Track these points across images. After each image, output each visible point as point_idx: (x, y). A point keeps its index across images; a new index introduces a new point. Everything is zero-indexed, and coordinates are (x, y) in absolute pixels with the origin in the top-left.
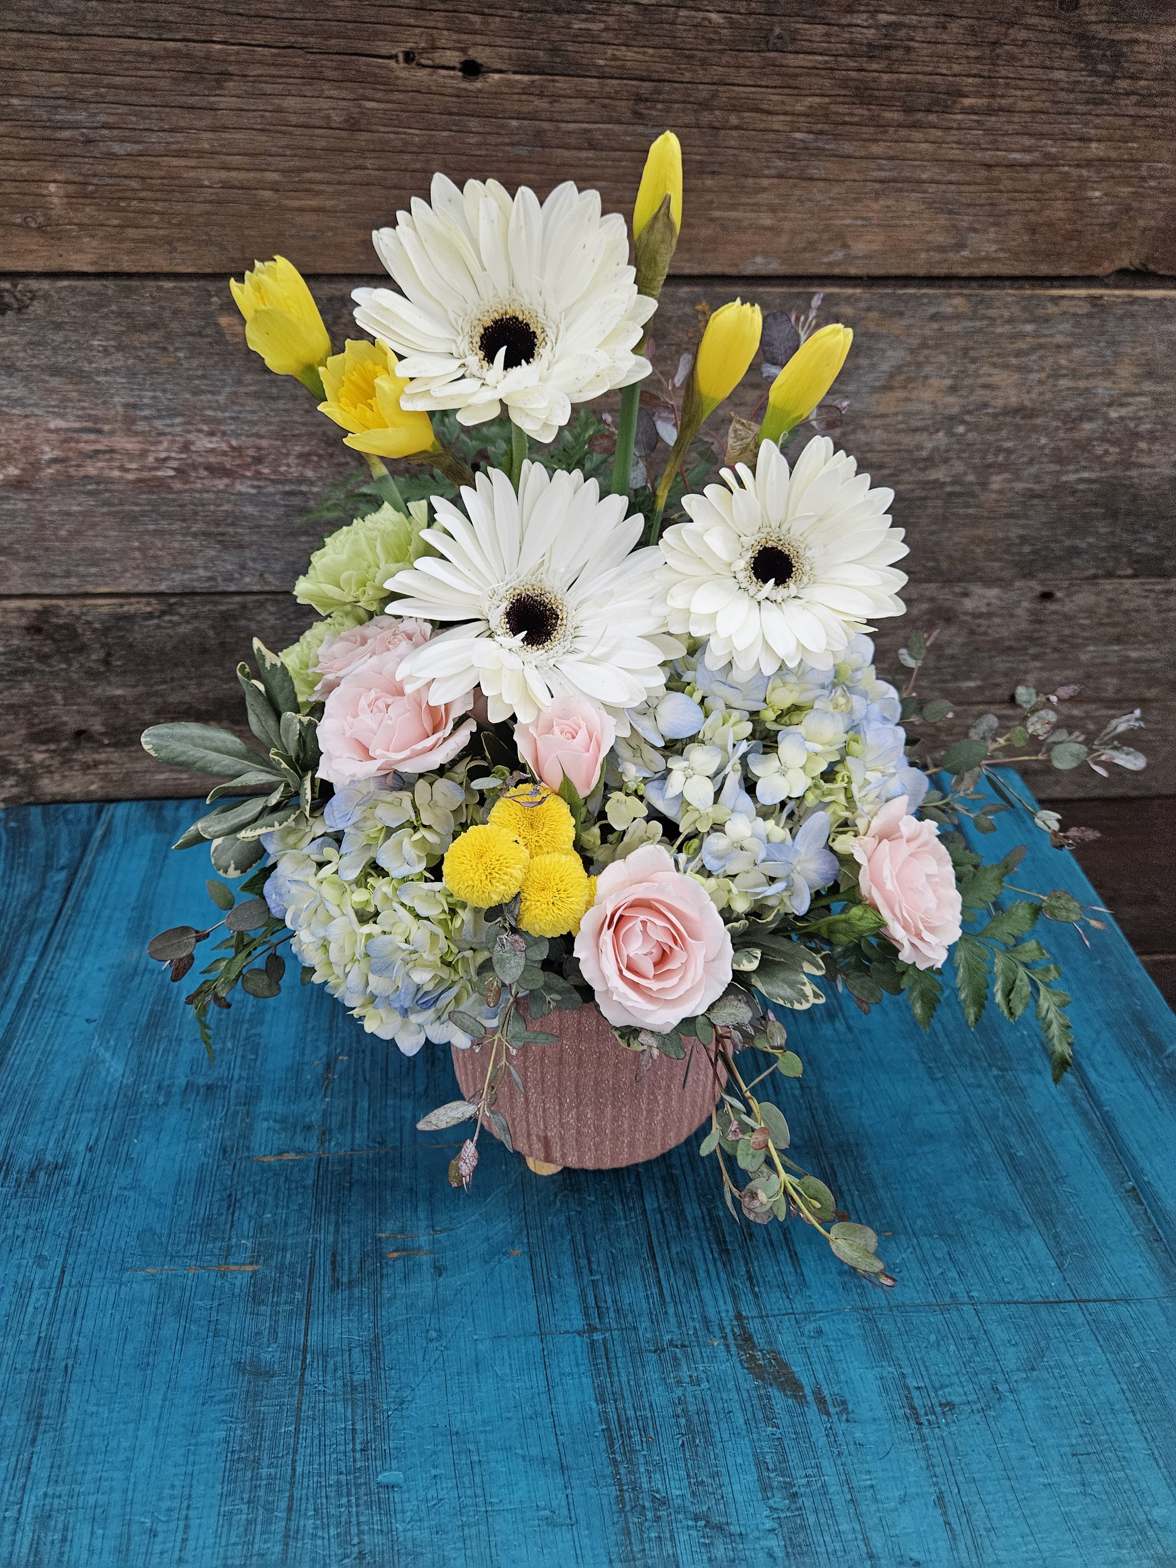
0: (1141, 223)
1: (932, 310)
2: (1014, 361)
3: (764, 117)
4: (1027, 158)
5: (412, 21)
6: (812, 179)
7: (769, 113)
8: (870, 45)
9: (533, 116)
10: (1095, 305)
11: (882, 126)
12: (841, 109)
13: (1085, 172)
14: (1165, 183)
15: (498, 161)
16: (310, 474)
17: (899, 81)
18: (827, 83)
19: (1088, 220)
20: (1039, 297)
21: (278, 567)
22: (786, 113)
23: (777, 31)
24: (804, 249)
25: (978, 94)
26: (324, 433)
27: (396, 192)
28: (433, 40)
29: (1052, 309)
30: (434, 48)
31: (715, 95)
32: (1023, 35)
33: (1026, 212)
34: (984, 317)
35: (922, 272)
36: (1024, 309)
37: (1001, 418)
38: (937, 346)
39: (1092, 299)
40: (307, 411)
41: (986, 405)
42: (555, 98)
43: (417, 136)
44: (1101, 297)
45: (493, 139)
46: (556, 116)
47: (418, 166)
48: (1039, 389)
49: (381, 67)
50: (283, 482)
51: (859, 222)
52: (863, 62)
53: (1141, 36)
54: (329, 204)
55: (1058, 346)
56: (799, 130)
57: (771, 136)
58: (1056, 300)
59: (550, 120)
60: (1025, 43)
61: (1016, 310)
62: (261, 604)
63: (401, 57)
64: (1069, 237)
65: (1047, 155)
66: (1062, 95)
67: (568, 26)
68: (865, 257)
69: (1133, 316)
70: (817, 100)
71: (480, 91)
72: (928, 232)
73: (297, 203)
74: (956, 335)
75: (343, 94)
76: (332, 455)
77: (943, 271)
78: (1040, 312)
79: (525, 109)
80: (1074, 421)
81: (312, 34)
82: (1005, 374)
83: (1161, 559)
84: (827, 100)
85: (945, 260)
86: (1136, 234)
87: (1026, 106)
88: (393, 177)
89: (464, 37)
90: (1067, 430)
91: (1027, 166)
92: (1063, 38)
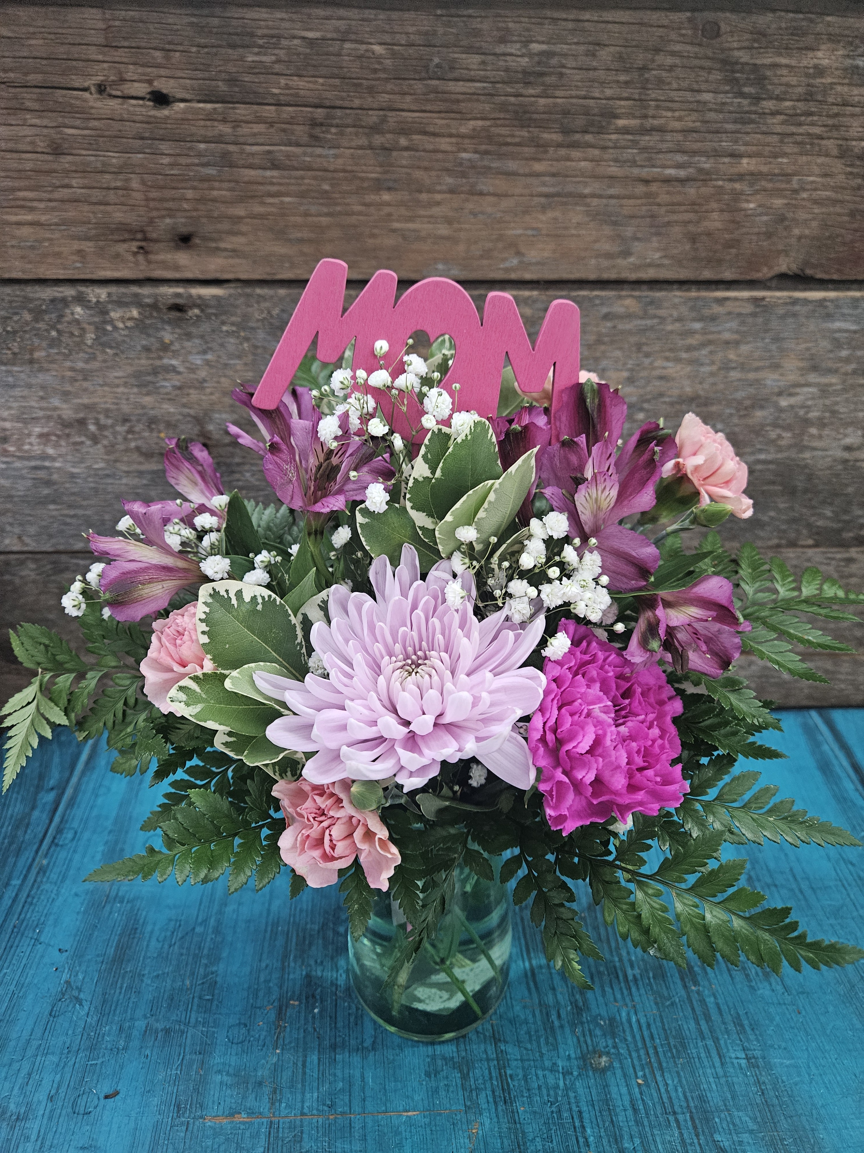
0: (796, 232)
1: (605, 310)
2: (684, 355)
3: (431, 139)
4: (682, 173)
5: (100, 57)
6: (481, 194)
7: (434, 135)
8: (525, 72)
9: (219, 140)
10: (759, 306)
11: (542, 146)
12: (503, 131)
13: (737, 186)
14: (816, 195)
15: (190, 180)
16: (50, 451)
17: (555, 105)
18: (487, 107)
19: (744, 230)
20: (704, 299)
21: (32, 530)
22: (451, 136)
23: (436, 60)
24: (482, 257)
25: (631, 116)
26: (60, 417)
27: (102, 208)
28: (120, 73)
29: (717, 309)
30: (123, 80)
31: (384, 120)
32: (669, 61)
33: (686, 223)
34: (655, 317)
35: (592, 277)
36: (692, 309)
37: (678, 407)
38: (612, 342)
39: (756, 300)
40: (42, 398)
41: (661, 395)
42: (237, 123)
43: (115, 159)
44: (763, 299)
45: (183, 160)
46: (242, 140)
47: (119, 184)
48: (711, 380)
49: (77, 98)
50: (29, 458)
51: (530, 232)
52: (519, 88)
53: (784, 61)
54: (43, 218)
55: (727, 343)
56: (465, 150)
57: (440, 156)
58: (721, 301)
59: (236, 143)
60: (672, 68)
61: (684, 310)
62: (22, 563)
63: (93, 89)
64: (729, 245)
65: (701, 170)
66: (712, 116)
67: (242, 59)
68: (538, 263)
69: (795, 315)
70: (480, 123)
71: (167, 117)
72: (595, 242)
73: (13, 218)
74: (630, 332)
75: (45, 122)
76: (68, 435)
77: (613, 275)
78: (706, 312)
79: (210, 134)
80: (746, 408)
81: (11, 70)
82: (679, 367)
83: (839, 531)
84: (488, 123)
85: (614, 266)
86: (793, 241)
87: (677, 125)
88: (97, 195)
89: (149, 70)
90: (740, 417)
91: (683, 181)
92: (708, 64)
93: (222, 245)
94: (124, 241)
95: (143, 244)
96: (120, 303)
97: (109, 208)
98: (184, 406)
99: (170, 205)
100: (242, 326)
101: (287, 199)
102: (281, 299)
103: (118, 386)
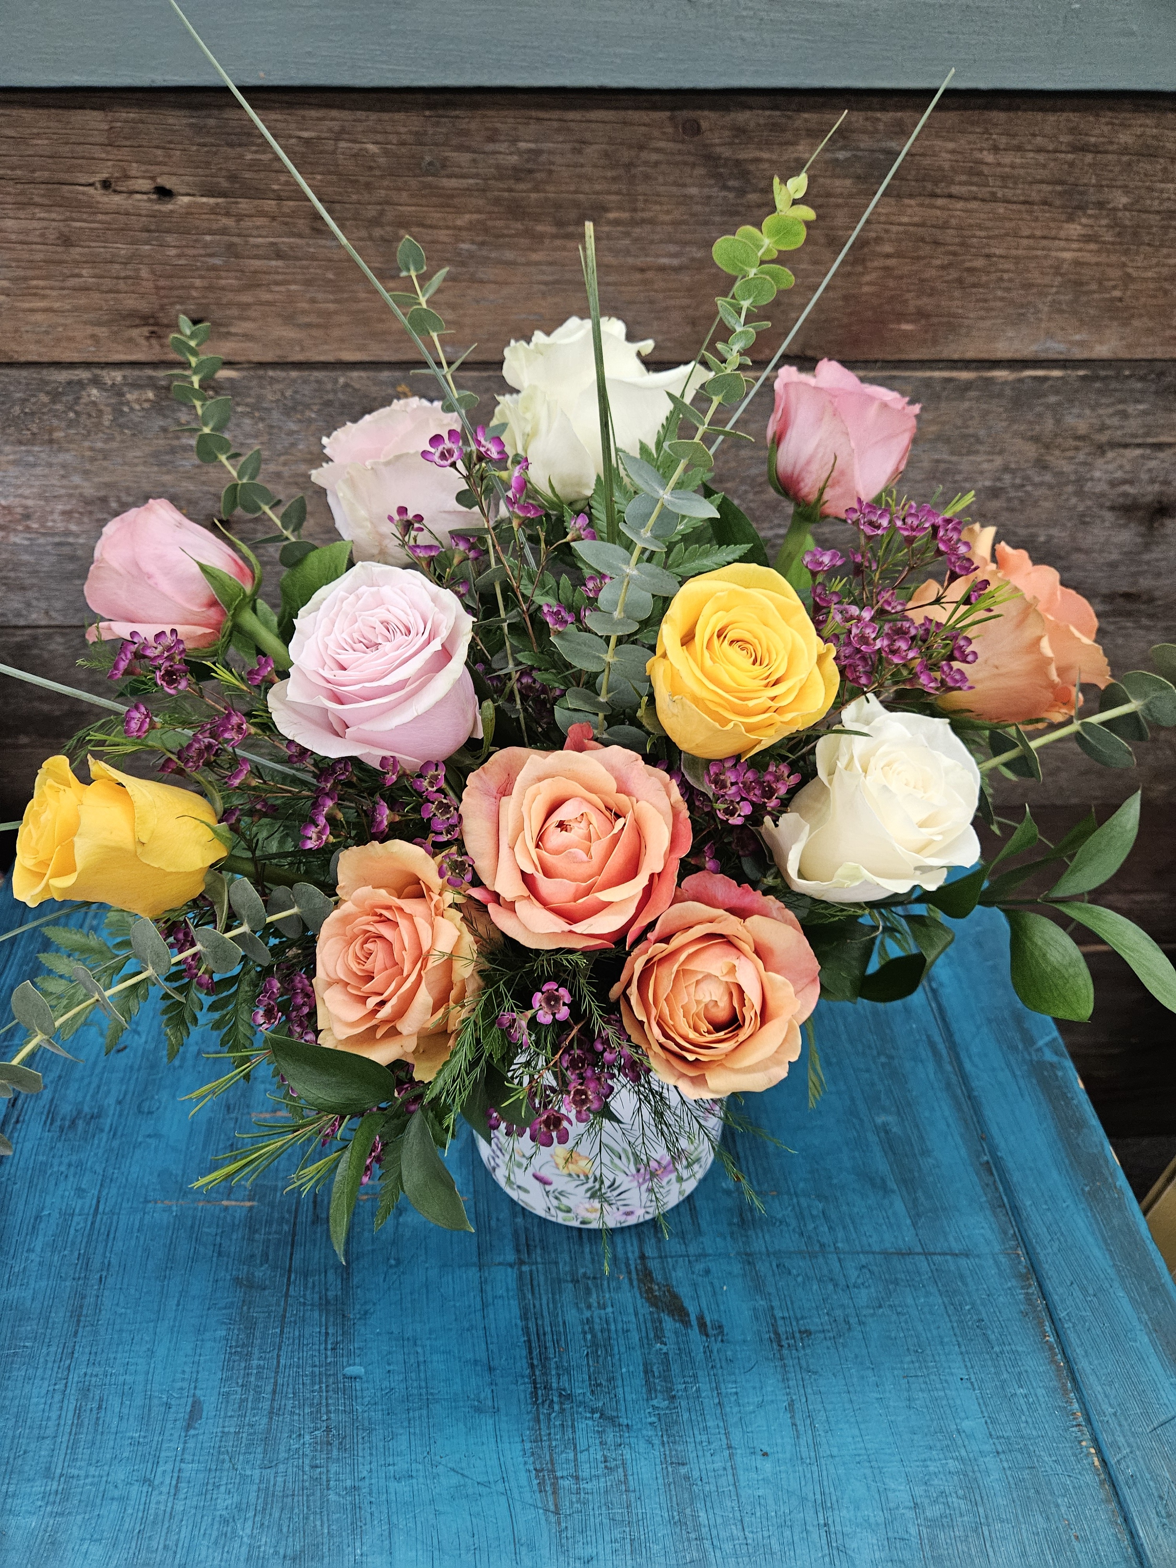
3: (430, 231)
4: (675, 262)
5: (103, 156)
6: (482, 282)
7: (431, 227)
8: (515, 169)
9: (224, 231)
11: (538, 238)
12: (499, 223)
15: (197, 269)
16: (73, 527)
17: (547, 199)
18: (481, 202)
21: (58, 605)
22: (448, 228)
23: (428, 158)
24: (488, 340)
25: (621, 208)
26: (81, 495)
27: (113, 295)
28: (125, 170)
30: (127, 177)
31: (382, 213)
32: (654, 157)
33: (683, 308)
40: (63, 477)
42: (240, 217)
43: (123, 249)
45: (191, 252)
46: (245, 232)
47: (129, 273)
49: (84, 194)
50: (53, 535)
52: (511, 183)
53: (765, 155)
54: (56, 305)
56: (463, 241)
57: (439, 247)
59: (239, 235)
60: (656, 164)
62: (49, 637)
63: (98, 185)
65: (693, 259)
66: (698, 208)
67: (241, 157)
70: (475, 216)
71: (172, 211)
73: (27, 305)
75: (54, 216)
76: (91, 513)
79: (215, 226)
80: (760, 484)
81: (20, 167)
84: (483, 216)
87: (667, 218)
88: (108, 283)
89: (153, 168)
90: (756, 493)
91: (677, 270)
92: (691, 159)
93: (233, 330)
94: (137, 326)
95: (155, 329)
96: (136, 385)
97: (121, 296)
98: (204, 483)
99: (180, 292)
100: (256, 407)
101: (293, 287)
102: (294, 381)
103: (136, 465)
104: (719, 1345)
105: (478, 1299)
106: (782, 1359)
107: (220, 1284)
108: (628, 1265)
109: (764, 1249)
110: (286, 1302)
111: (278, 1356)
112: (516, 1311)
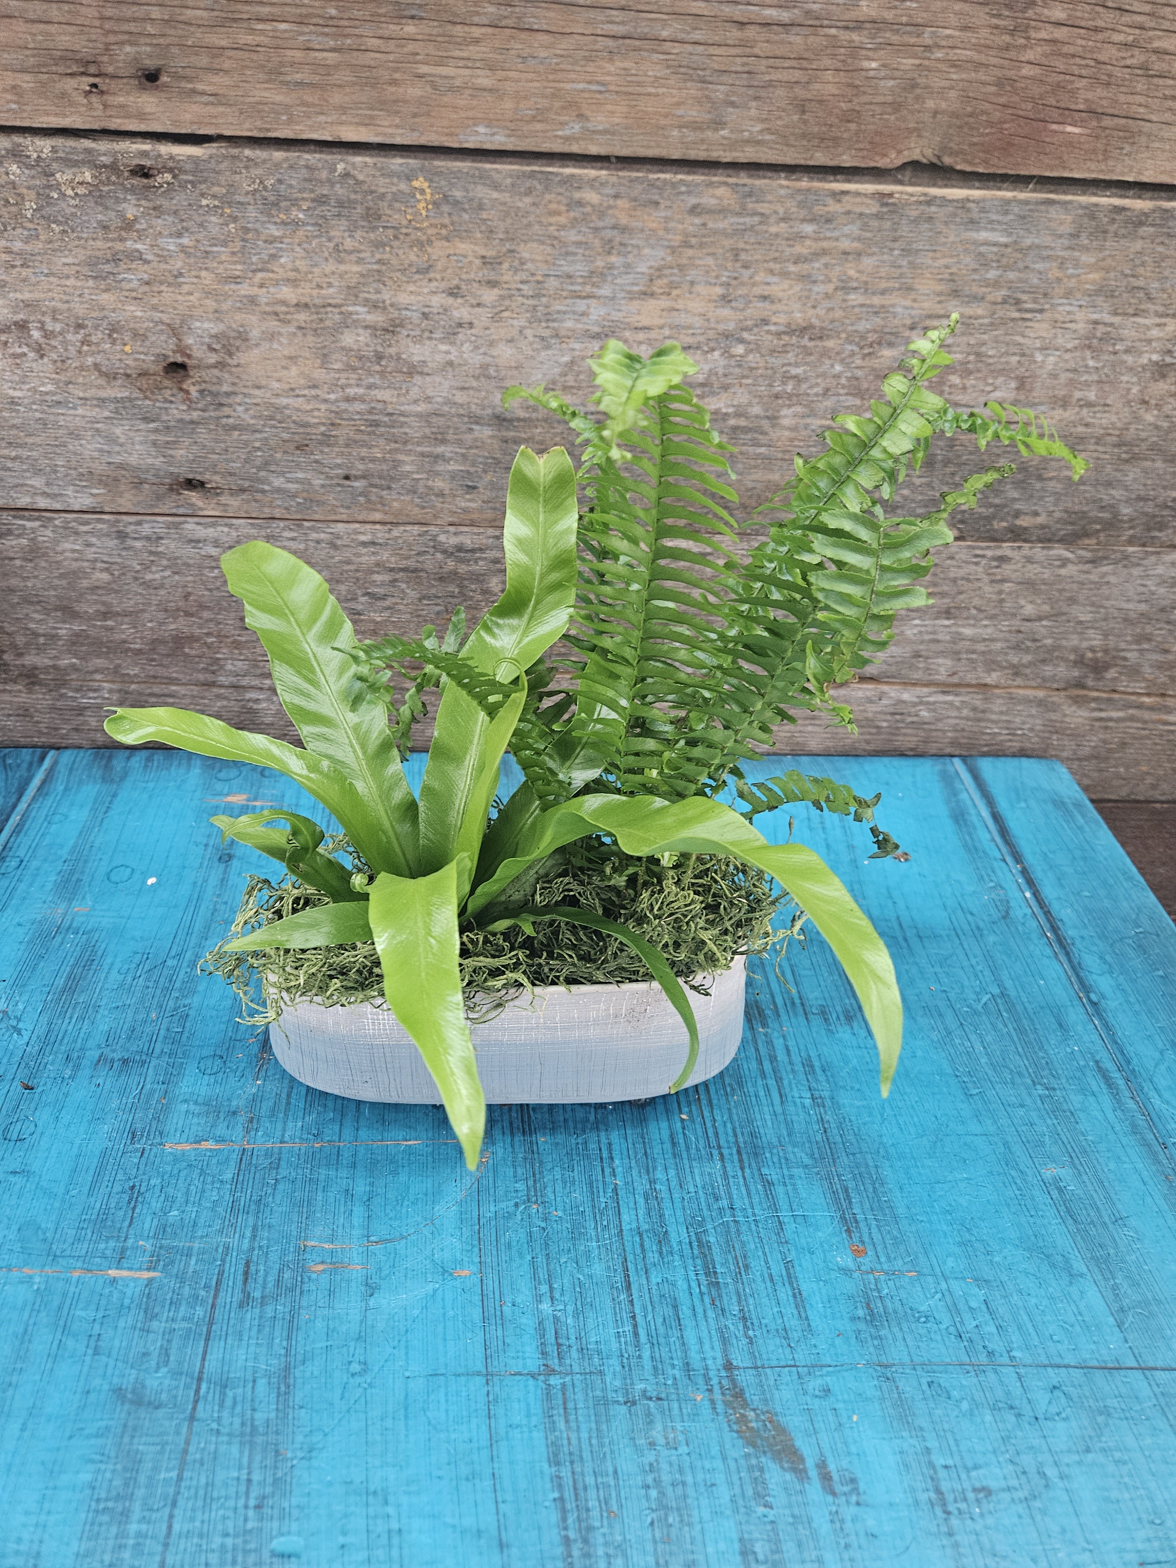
0: (930, 104)
1: (692, 201)
2: (792, 268)
4: (785, 15)
6: (531, 29)
10: (884, 204)
13: (855, 37)
14: (953, 54)
19: (865, 99)
20: (816, 192)
24: (534, 119)
27: (42, 26)
29: (834, 207)
33: (792, 84)
34: (755, 214)
35: (676, 156)
36: (801, 205)
37: (786, 338)
38: (701, 245)
39: (882, 196)
41: (765, 322)
44: (891, 195)
48: (827, 304)
51: (594, 87)
55: (845, 253)
58: (838, 196)
61: (791, 204)
64: (847, 118)
68: (605, 132)
69: (930, 219)
72: (678, 104)
74: (724, 233)
77: (702, 155)
78: (819, 210)
80: (871, 345)
82: (786, 284)
83: (989, 519)
85: (703, 141)
86: (926, 117)
90: (864, 356)
91: (786, 26)
93: (200, 87)
94: (72, 75)
95: (96, 80)
96: (69, 163)
97: (52, 28)
98: (154, 308)
99: (132, 27)
100: (226, 200)
101: (283, 26)
102: (278, 165)
103: (68, 277)
104: (853, 1510)
105: (485, 1428)
106: (950, 1534)
107: (92, 1397)
108: (707, 1379)
109: (906, 1360)
110: (190, 1428)
111: (171, 1517)
112: (541, 1450)
